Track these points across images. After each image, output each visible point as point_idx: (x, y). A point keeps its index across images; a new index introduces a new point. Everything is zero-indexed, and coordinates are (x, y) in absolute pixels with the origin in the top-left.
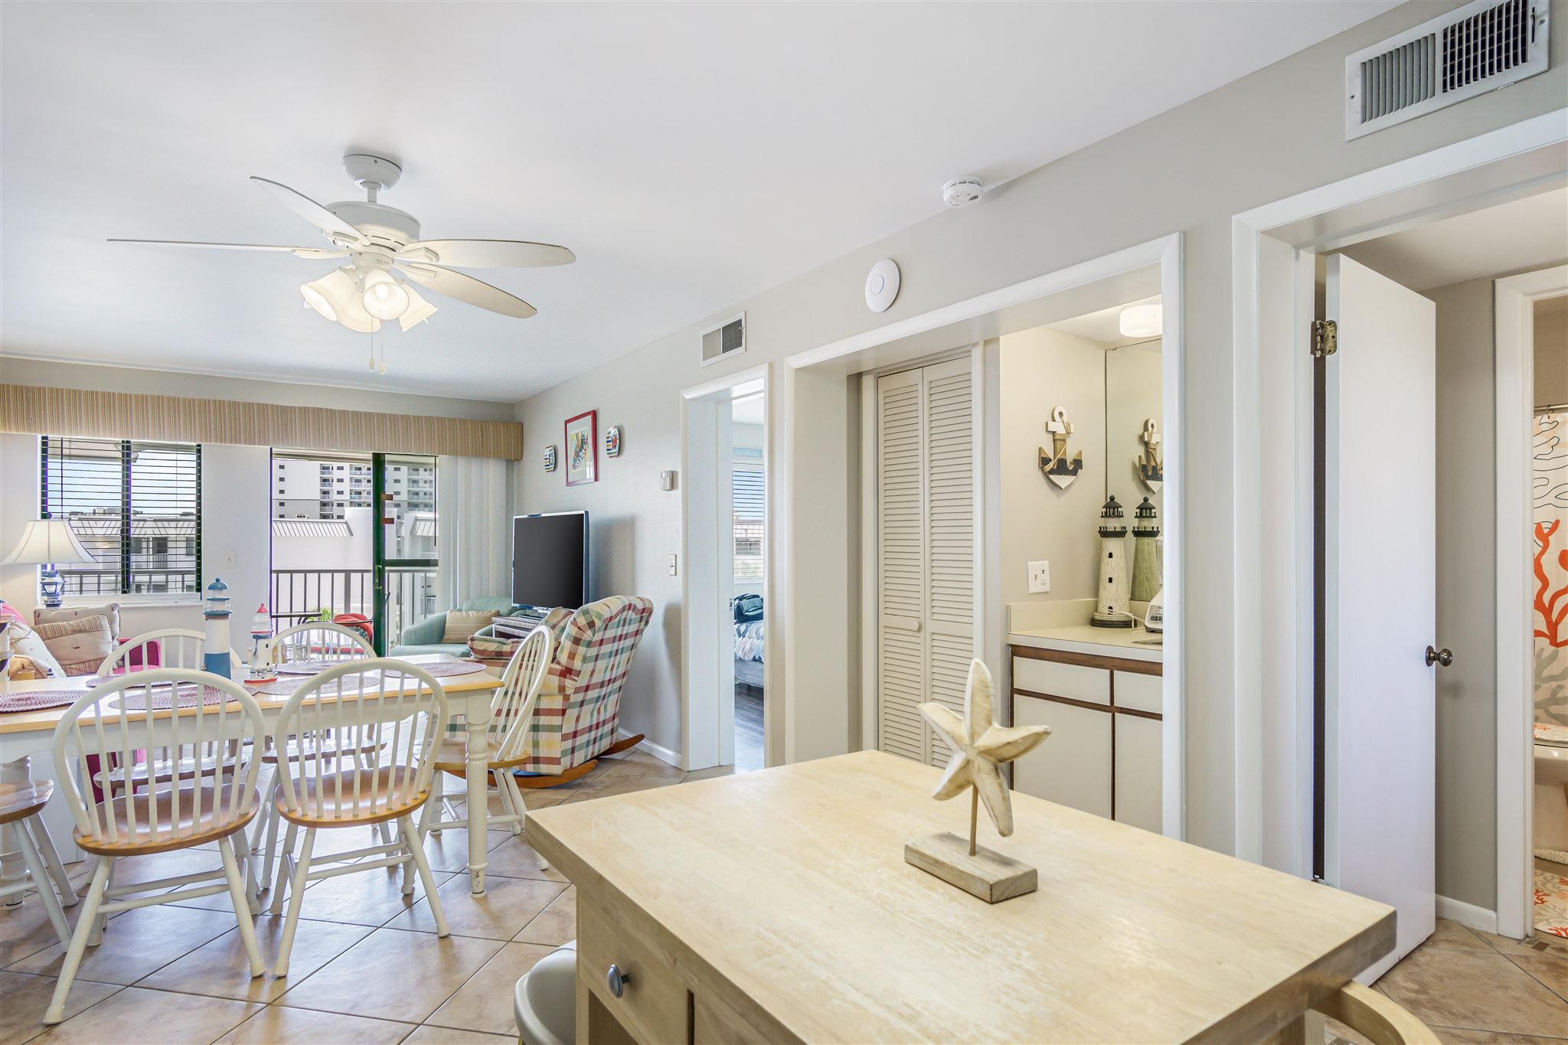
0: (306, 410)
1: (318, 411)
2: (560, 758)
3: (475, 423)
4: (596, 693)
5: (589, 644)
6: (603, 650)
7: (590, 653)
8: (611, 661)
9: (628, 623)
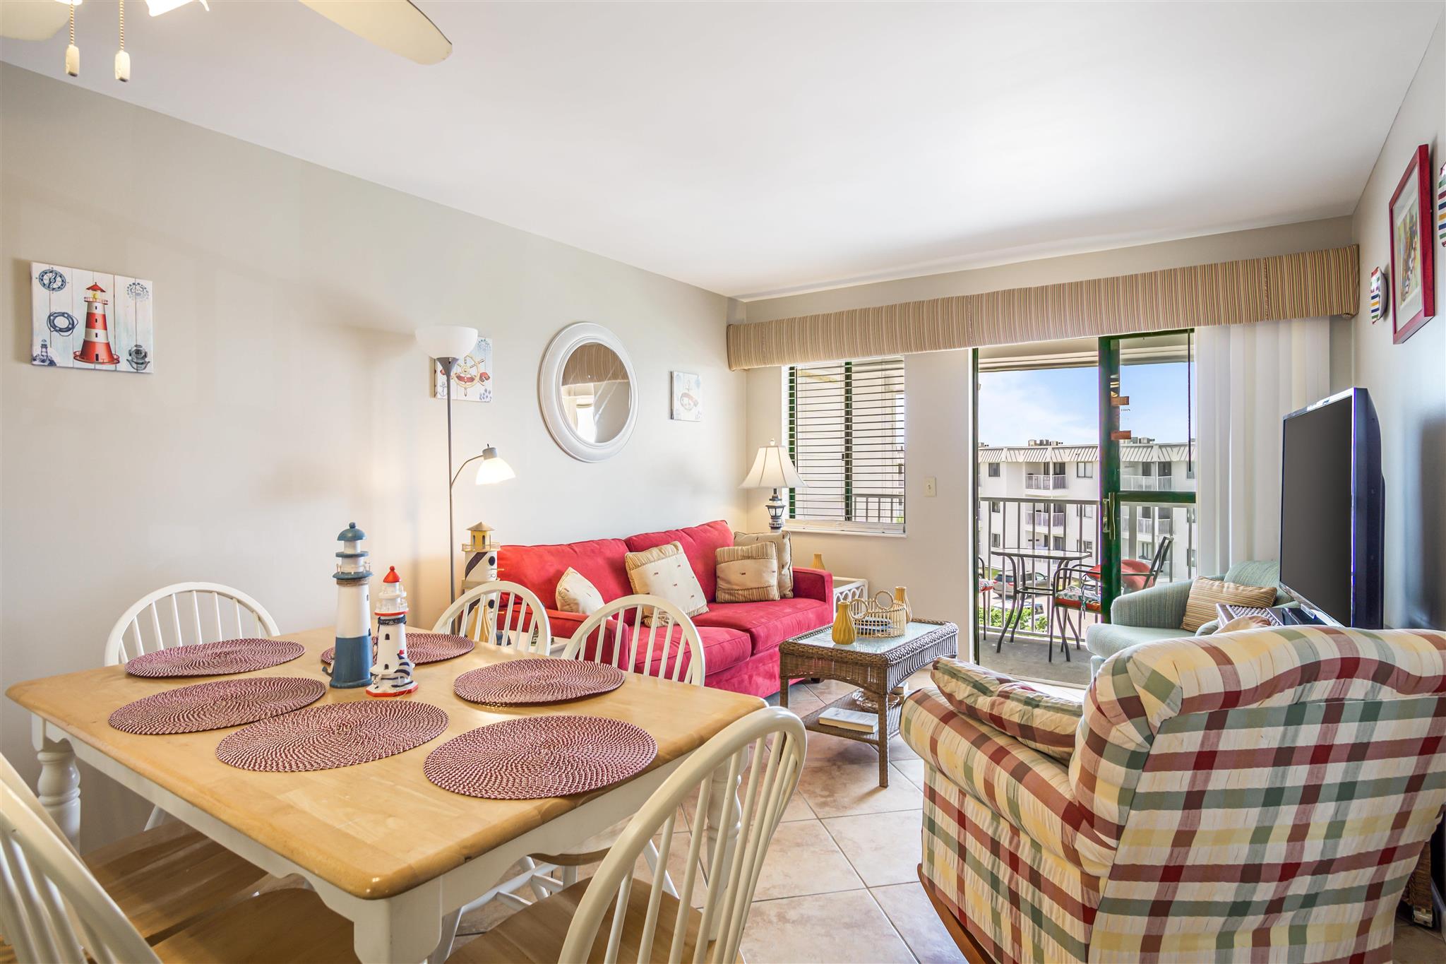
0: (994, 295)
1: (1009, 294)
3: (1252, 264)
4: (1225, 892)
5: (1138, 761)
6: (1220, 779)
7: (1148, 782)
8: (1287, 815)
9: (1358, 715)
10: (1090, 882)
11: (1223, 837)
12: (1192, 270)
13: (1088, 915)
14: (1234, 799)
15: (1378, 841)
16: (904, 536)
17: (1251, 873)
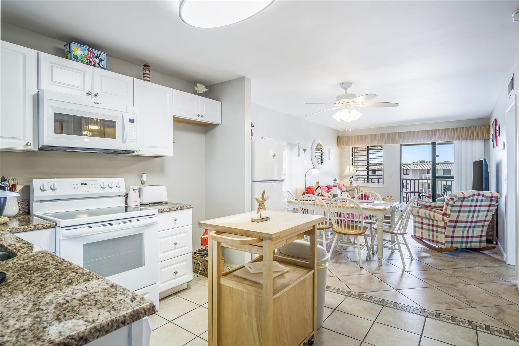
0: (407, 132)
1: (411, 132)
2: (444, 243)
3: (467, 128)
4: (463, 224)
5: (453, 206)
6: (463, 209)
7: (454, 209)
8: (471, 214)
9: (480, 201)
10: (446, 223)
11: (463, 217)
12: (454, 129)
13: (445, 228)
14: (465, 211)
15: (483, 219)
16: (383, 187)
17: (467, 222)
